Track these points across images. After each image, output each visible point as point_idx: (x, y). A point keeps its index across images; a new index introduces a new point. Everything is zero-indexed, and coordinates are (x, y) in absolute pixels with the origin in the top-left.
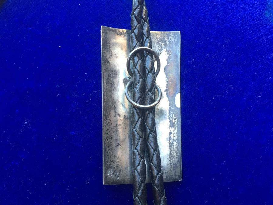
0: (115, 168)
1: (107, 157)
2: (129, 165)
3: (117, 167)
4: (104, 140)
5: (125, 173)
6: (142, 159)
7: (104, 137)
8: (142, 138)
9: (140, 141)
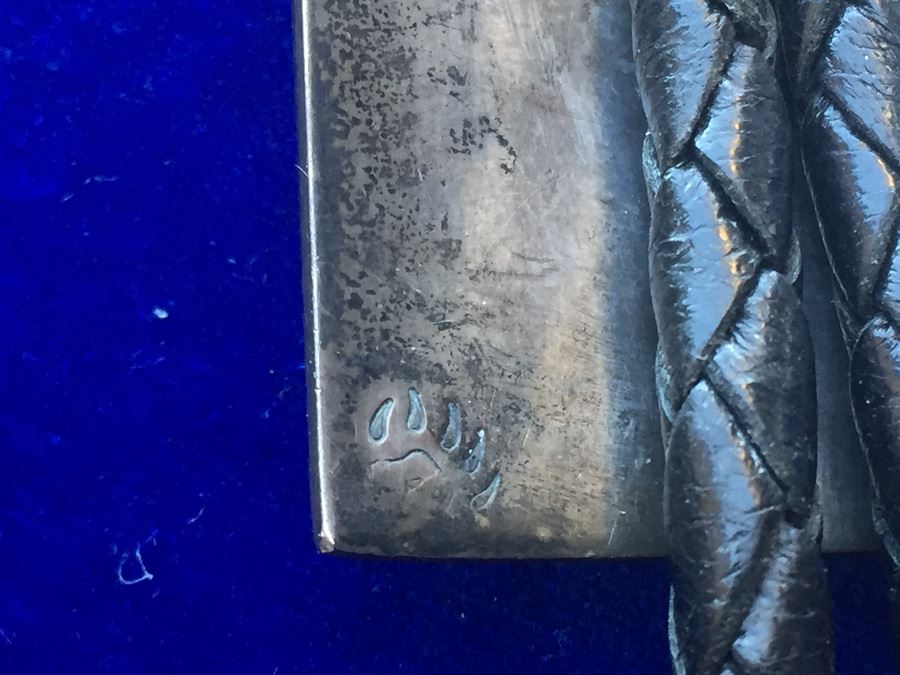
0: (445, 380)
1: (354, 255)
2: (601, 361)
3: (472, 367)
4: (316, 72)
5: (570, 445)
6: (765, 265)
7: (314, 32)
8: (761, 48)
9: (741, 69)
